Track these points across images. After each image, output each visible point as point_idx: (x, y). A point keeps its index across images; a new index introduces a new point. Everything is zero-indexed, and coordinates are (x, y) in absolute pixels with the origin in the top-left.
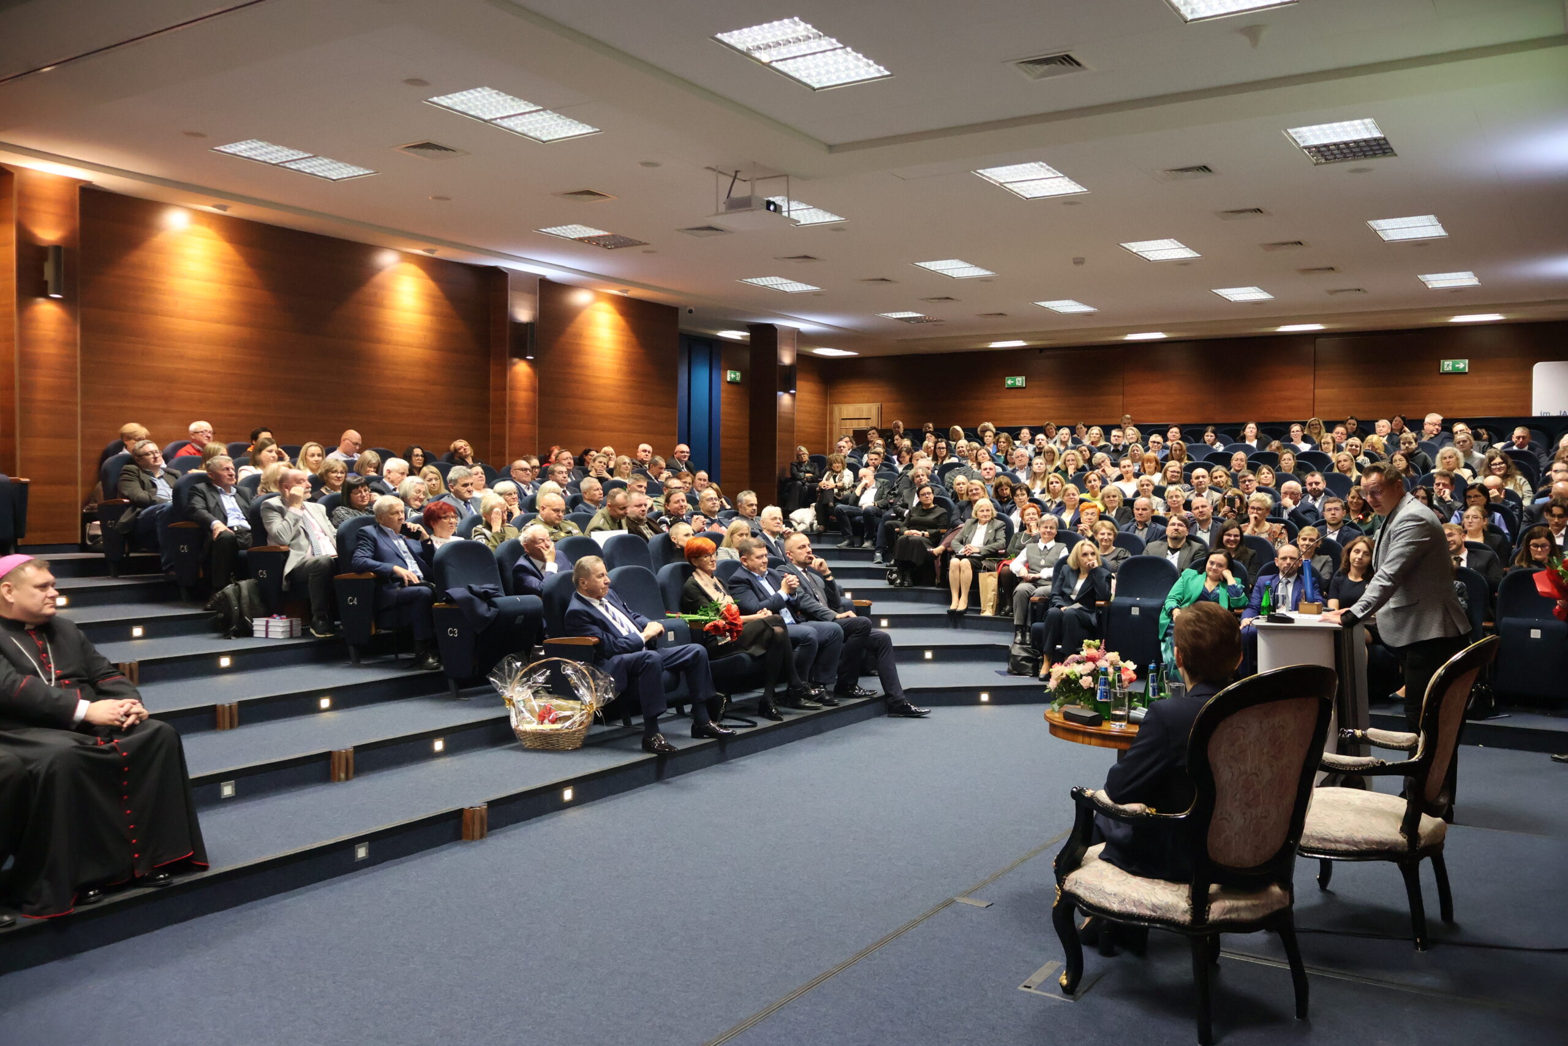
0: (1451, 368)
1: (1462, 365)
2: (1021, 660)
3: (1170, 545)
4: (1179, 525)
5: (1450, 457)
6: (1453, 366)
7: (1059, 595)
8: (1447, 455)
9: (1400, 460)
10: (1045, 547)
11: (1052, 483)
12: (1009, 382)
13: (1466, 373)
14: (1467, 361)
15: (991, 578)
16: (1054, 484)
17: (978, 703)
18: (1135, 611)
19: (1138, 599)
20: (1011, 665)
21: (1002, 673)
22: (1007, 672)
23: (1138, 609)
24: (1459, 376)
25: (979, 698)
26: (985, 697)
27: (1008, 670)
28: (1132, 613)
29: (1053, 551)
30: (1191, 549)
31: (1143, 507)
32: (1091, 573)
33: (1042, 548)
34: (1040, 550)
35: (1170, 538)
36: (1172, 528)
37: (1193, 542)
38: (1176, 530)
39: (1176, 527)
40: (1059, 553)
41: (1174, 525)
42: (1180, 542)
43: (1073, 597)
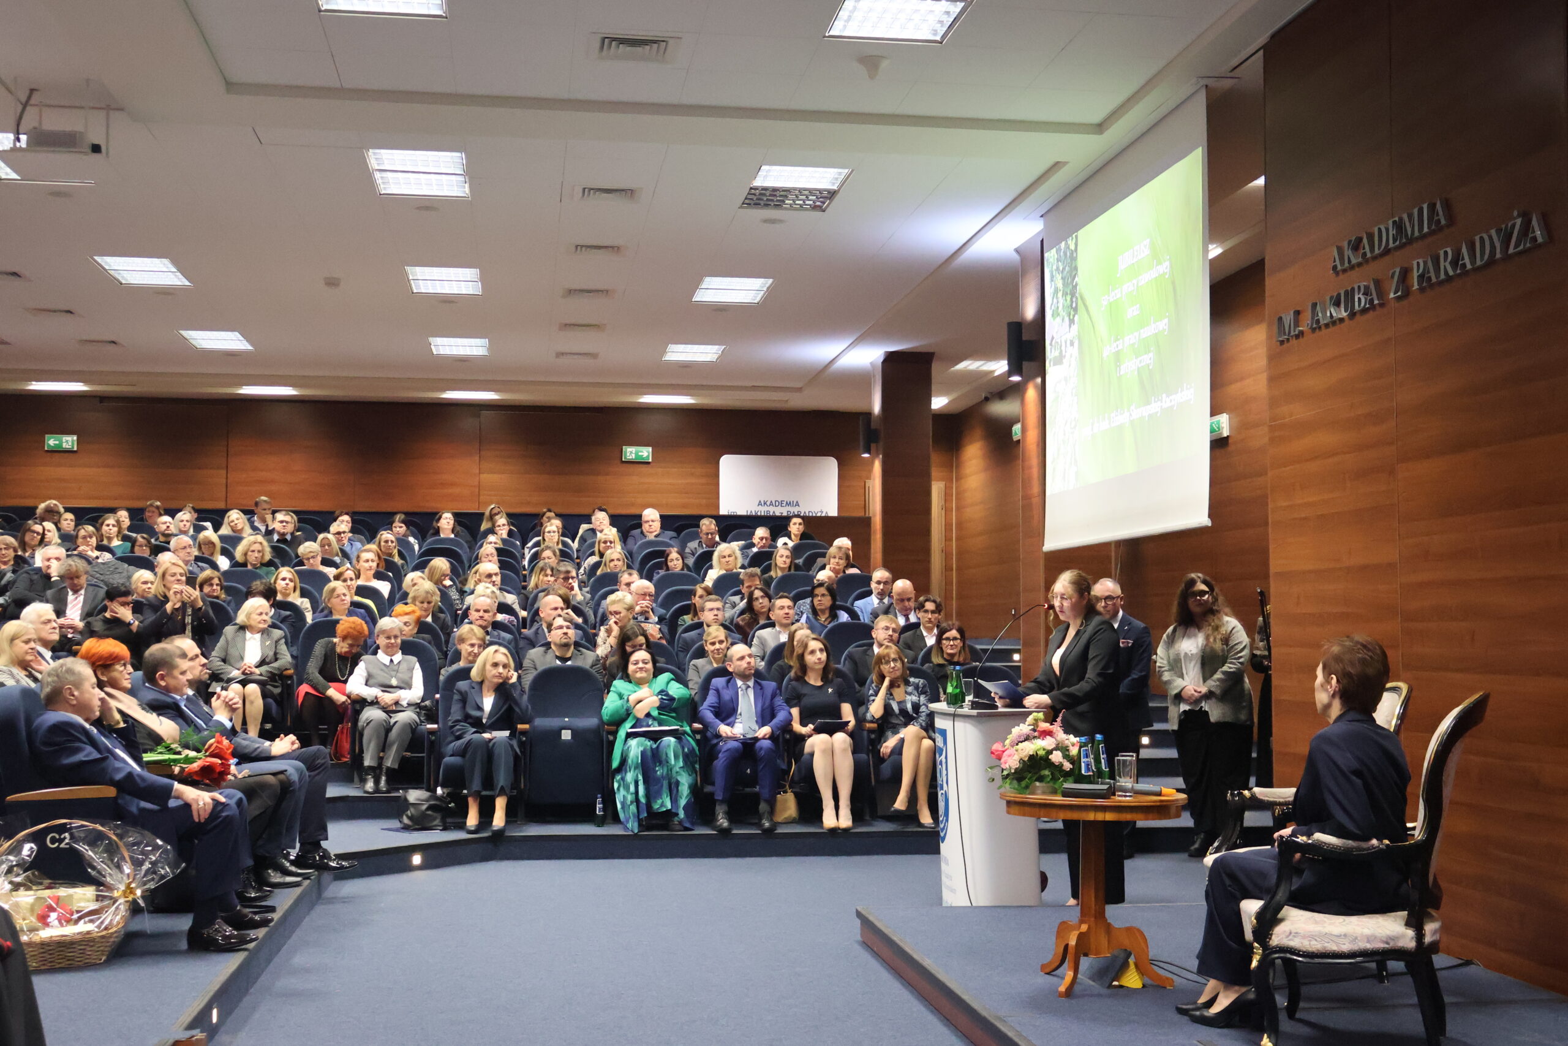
0: (634, 456)
1: (646, 452)
2: (427, 809)
3: (558, 654)
4: (568, 628)
5: (729, 556)
6: (636, 454)
7: (465, 721)
8: (726, 553)
9: (677, 559)
10: (392, 661)
12: (52, 442)
13: (648, 463)
14: (650, 449)
16: (287, 581)
17: (409, 868)
18: (566, 735)
19: (567, 719)
20: (410, 818)
21: (397, 830)
22: (403, 828)
23: (570, 731)
24: (641, 465)
25: (411, 861)
26: (417, 859)
27: (402, 826)
28: (563, 738)
29: (404, 666)
30: (584, 659)
31: (485, 608)
32: (503, 690)
33: (387, 663)
34: (385, 665)
35: (555, 644)
36: (560, 632)
37: (584, 650)
38: (566, 634)
39: (565, 630)
40: (411, 669)
41: (561, 627)
42: (568, 650)
43: (484, 721)
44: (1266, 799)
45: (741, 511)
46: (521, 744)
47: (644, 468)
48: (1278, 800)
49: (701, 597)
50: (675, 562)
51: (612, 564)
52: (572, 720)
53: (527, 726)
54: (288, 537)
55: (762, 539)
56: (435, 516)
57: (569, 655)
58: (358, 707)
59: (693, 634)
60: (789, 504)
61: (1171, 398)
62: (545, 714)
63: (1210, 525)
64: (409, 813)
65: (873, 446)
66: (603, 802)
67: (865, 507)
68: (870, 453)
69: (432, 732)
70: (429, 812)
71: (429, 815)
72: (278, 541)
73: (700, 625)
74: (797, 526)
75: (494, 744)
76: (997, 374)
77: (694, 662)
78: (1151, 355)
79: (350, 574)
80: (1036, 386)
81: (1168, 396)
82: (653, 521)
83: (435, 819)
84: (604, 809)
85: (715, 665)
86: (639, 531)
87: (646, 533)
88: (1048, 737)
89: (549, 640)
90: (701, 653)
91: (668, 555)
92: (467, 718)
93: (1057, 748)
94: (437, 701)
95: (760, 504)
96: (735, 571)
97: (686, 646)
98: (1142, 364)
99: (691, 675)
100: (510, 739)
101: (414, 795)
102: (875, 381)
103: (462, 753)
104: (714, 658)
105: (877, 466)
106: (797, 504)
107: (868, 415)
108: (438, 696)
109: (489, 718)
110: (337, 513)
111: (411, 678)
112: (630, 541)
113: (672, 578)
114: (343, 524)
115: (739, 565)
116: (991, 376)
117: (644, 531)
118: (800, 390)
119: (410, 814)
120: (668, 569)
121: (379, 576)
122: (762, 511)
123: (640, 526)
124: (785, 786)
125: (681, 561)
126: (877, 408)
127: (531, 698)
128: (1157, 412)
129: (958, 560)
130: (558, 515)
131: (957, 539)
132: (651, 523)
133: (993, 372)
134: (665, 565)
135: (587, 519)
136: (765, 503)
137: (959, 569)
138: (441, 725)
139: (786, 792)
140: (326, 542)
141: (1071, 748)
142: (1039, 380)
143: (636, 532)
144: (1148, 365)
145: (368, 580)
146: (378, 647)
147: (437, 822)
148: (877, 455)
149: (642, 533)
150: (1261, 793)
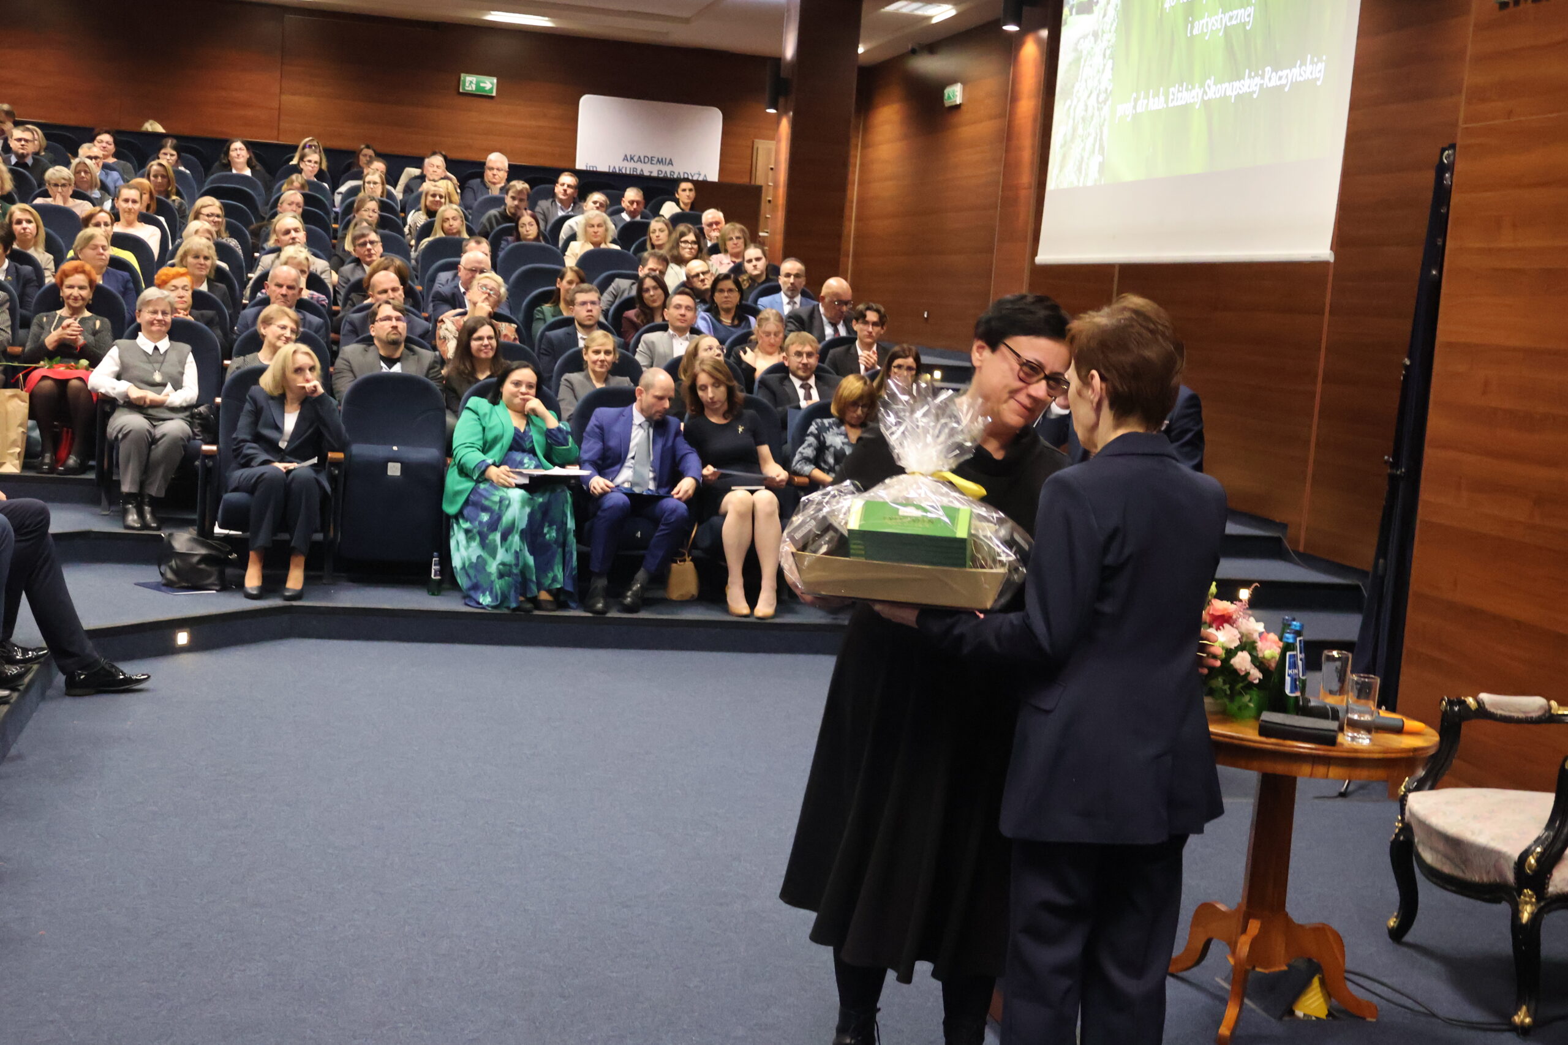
0: (474, 86)
1: (489, 84)
2: (200, 561)
3: (382, 353)
4: (398, 319)
5: (599, 226)
6: (477, 84)
7: (254, 441)
9: (530, 224)
10: (156, 348)
11: (19, 222)
13: (492, 97)
14: (495, 80)
15: (16, 402)
16: (25, 224)
17: (173, 650)
18: (394, 470)
19: (395, 448)
20: (175, 572)
21: (156, 587)
22: (164, 585)
23: (399, 465)
24: (484, 100)
25: (174, 640)
26: (183, 638)
27: (164, 581)
28: (389, 473)
29: (173, 357)
30: (419, 360)
31: (290, 283)
32: (309, 403)
33: (150, 351)
34: (146, 353)
35: (380, 340)
36: (387, 325)
37: (416, 348)
38: (395, 328)
39: (394, 323)
40: (183, 363)
41: (389, 318)
42: (396, 349)
43: (283, 445)
44: (1499, 712)
45: (603, 168)
46: (332, 479)
47: (486, 104)
48: (1515, 715)
49: (570, 282)
50: (528, 228)
51: (446, 225)
52: (404, 448)
53: (340, 455)
54: (29, 161)
55: (632, 202)
56: (223, 145)
57: (397, 355)
58: (107, 408)
59: (560, 332)
60: (660, 161)
61: (1280, 73)
62: (367, 441)
63: (1332, 260)
64: (173, 563)
65: (781, 101)
66: (440, 563)
67: (751, 171)
68: (777, 109)
69: (209, 455)
70: (202, 566)
71: (202, 570)
72: (16, 164)
73: (569, 322)
74: (687, 193)
75: (293, 479)
76: (934, 21)
77: (567, 376)
78: (1250, 10)
79: (104, 217)
80: (1039, 41)
81: (1275, 70)
82: (498, 169)
83: (209, 576)
84: (441, 572)
85: (599, 386)
86: (478, 180)
87: (489, 184)
88: (1226, 626)
89: (373, 334)
90: (577, 363)
91: (519, 218)
92: (258, 438)
93: (1242, 647)
94: (218, 406)
95: (625, 158)
96: (603, 246)
97: (553, 350)
98: (1234, 22)
99: (564, 393)
100: (317, 472)
101: (182, 540)
102: (789, 17)
103: (251, 488)
104: (594, 372)
105: (785, 126)
106: (671, 163)
107: (778, 61)
108: (218, 400)
109: (290, 442)
110: (97, 131)
111: (182, 374)
112: (469, 194)
113: (524, 252)
114: (101, 146)
115: (610, 239)
116: (925, 24)
117: (486, 179)
118: (687, 21)
119: (174, 566)
120: (518, 238)
121: (145, 218)
122: (627, 168)
123: (481, 175)
124: (684, 555)
125: (535, 227)
126: (789, 51)
127: (347, 415)
128: (1254, 92)
129: (856, 243)
130: (380, 156)
131: (858, 219)
132: (495, 172)
133: (930, 18)
134: (514, 231)
135: (418, 162)
136: (632, 158)
137: (855, 255)
138: (221, 445)
139: (684, 561)
140: (80, 167)
141: (1259, 644)
142: (1044, 33)
143: (475, 182)
144: (1244, 24)
145: (130, 224)
146: (139, 328)
147: (212, 580)
148: (786, 112)
149: (483, 183)
150: (1494, 705)
